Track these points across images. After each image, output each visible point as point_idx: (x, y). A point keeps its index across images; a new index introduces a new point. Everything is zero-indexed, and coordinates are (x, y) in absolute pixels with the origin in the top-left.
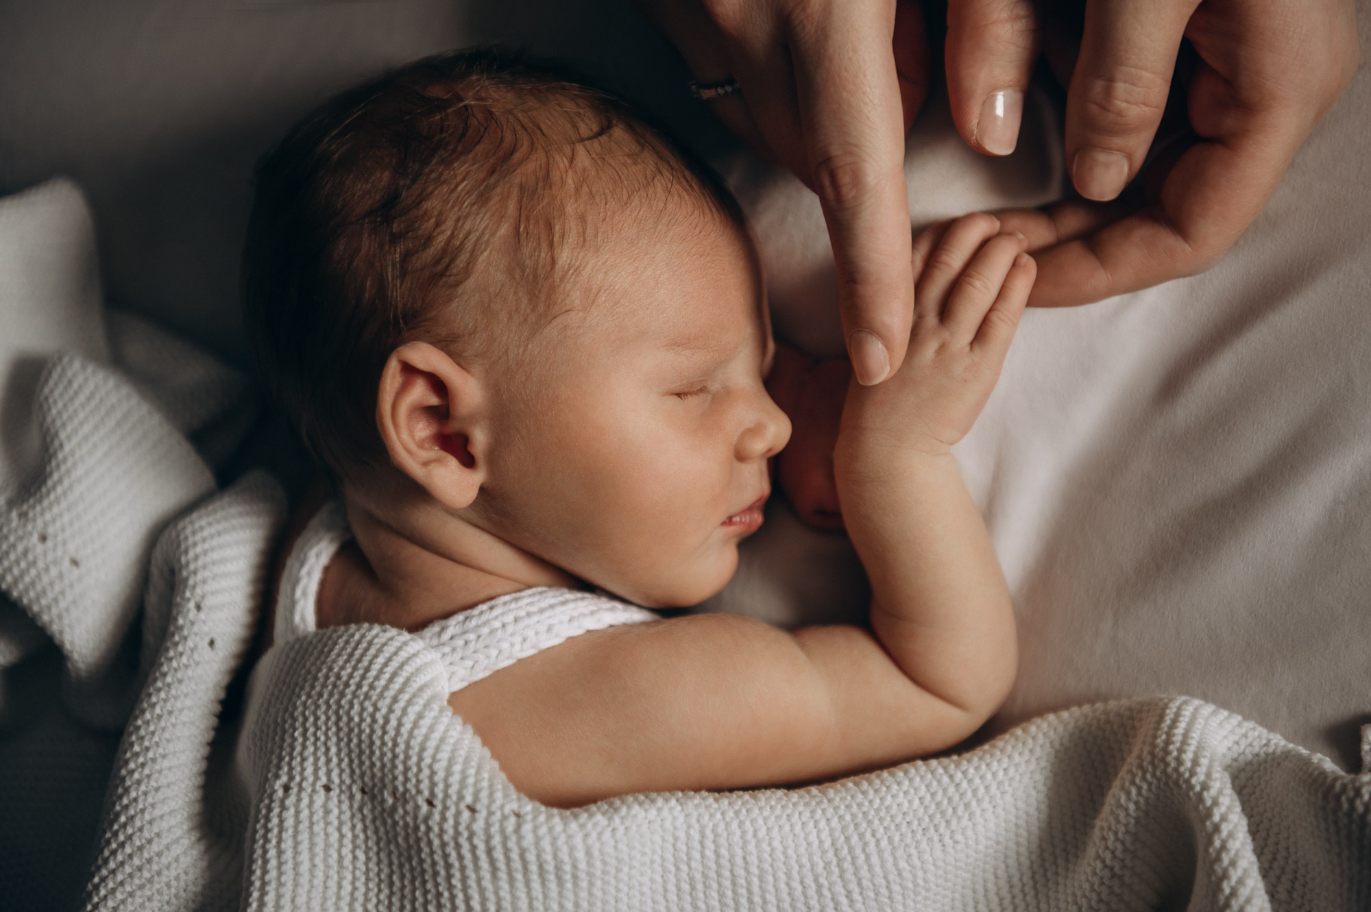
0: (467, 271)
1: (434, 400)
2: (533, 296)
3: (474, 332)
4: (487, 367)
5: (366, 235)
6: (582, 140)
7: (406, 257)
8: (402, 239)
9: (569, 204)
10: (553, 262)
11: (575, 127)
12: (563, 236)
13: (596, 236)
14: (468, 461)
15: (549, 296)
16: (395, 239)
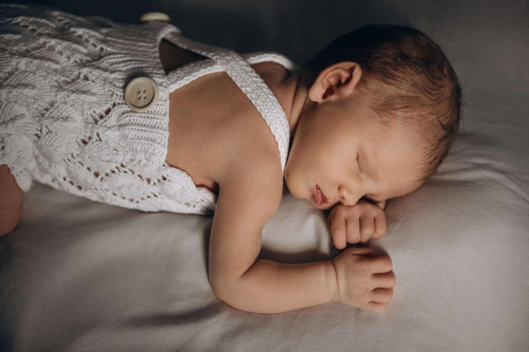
0: (387, 83)
1: (343, 81)
2: (383, 105)
3: (368, 88)
4: (357, 95)
5: (395, 51)
6: (438, 117)
7: (389, 64)
8: (395, 62)
9: (416, 113)
10: (396, 109)
11: (442, 116)
12: (404, 111)
13: (407, 123)
14: (325, 96)
15: (384, 110)
16: (395, 60)
